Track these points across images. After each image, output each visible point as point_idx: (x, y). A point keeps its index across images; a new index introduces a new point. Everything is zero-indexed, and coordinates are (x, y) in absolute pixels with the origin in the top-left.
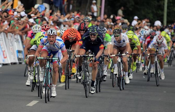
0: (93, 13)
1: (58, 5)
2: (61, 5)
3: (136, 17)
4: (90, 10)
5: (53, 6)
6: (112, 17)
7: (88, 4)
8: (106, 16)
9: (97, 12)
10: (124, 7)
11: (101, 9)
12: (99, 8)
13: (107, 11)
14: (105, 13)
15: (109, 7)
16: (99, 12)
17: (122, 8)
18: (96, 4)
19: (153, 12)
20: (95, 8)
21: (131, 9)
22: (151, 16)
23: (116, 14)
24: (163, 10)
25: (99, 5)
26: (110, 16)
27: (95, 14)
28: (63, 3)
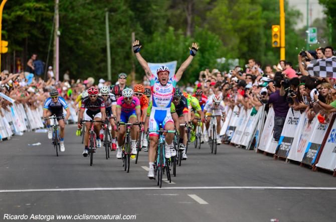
20: (51, 73)
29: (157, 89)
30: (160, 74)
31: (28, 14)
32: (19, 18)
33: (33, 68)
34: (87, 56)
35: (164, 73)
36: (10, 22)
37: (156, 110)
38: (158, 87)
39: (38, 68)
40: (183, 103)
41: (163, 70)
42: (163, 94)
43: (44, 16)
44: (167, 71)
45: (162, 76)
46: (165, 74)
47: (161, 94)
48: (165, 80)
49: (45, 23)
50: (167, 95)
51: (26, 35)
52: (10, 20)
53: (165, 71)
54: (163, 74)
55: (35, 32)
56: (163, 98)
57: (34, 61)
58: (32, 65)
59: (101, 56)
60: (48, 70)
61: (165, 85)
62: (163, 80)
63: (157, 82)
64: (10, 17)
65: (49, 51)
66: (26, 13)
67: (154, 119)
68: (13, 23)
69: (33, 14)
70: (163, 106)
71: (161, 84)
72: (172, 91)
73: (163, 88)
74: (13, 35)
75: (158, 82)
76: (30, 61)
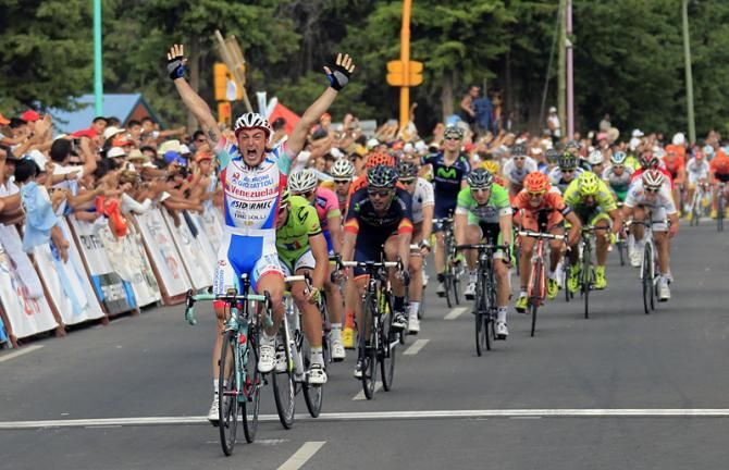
0: (553, 131)
1: (484, 122)
2: (490, 121)
3: (637, 133)
4: (547, 125)
5: (476, 124)
6: (591, 135)
7: (542, 115)
8: (578, 135)
9: (560, 128)
10: (611, 114)
11: (567, 122)
12: (563, 121)
13: (578, 125)
14: (576, 130)
15: (582, 117)
16: (564, 129)
17: (607, 116)
18: (557, 113)
19: (667, 120)
20: (555, 121)
21: (624, 118)
22: (664, 127)
23: (597, 129)
24: (685, 114)
25: (562, 115)
26: (587, 133)
27: (557, 133)
28: (494, 117)
29: (236, 177)
30: (241, 136)
31: (503, 9)
32: (486, 16)
33: (472, 113)
34: (649, 85)
35: (251, 133)
36: (469, 26)
37: (233, 236)
38: (236, 171)
39: (483, 114)
40: (399, 206)
41: (248, 125)
42: (250, 190)
43: (537, 12)
44: (258, 127)
45: (245, 142)
46: (254, 136)
47: (246, 190)
48: (254, 151)
49: (543, 25)
50: (260, 194)
51: (505, 48)
52: (469, 22)
53: (255, 127)
54: (248, 137)
55: (524, 42)
56: (250, 200)
57: (473, 98)
58: (470, 107)
59: (677, 83)
60: (547, 114)
61: (257, 166)
62: (249, 152)
63: (236, 159)
64: (470, 16)
65: (548, 77)
66: (498, 7)
67: (227, 261)
68: (476, 27)
69: (514, 8)
70: (250, 223)
71: (246, 163)
72: (277, 182)
73: (251, 175)
74: (476, 49)
75: (239, 159)
76: (467, 99)
